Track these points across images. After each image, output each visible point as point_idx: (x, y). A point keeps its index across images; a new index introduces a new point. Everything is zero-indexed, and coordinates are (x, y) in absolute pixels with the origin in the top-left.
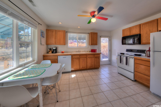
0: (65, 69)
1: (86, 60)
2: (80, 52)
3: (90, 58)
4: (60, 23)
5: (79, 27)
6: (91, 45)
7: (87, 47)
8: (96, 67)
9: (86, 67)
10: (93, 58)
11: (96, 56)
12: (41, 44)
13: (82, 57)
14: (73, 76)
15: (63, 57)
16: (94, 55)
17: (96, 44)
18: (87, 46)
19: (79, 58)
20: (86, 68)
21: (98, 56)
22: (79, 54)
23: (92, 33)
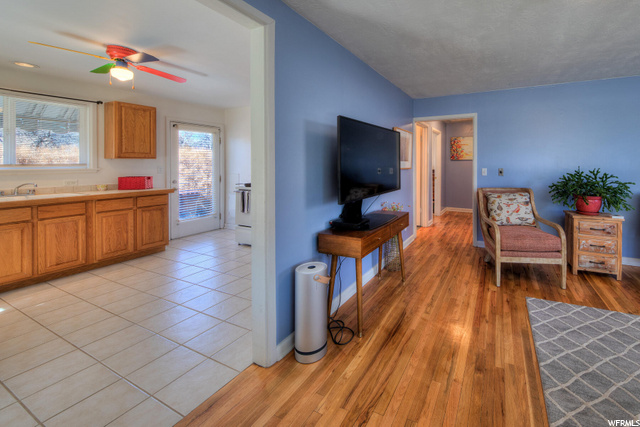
1: (81, 225)
2: (32, 191)
3: (108, 214)
5: (26, 65)
6: (119, 156)
7: (90, 166)
8: (144, 247)
9: (86, 259)
10: (131, 213)
11: (147, 202)
13: (53, 215)
16: (136, 198)
17: (150, 154)
18: (90, 160)
19: (27, 222)
20: (81, 261)
21: (158, 200)
22: (26, 202)
23: (122, 105)
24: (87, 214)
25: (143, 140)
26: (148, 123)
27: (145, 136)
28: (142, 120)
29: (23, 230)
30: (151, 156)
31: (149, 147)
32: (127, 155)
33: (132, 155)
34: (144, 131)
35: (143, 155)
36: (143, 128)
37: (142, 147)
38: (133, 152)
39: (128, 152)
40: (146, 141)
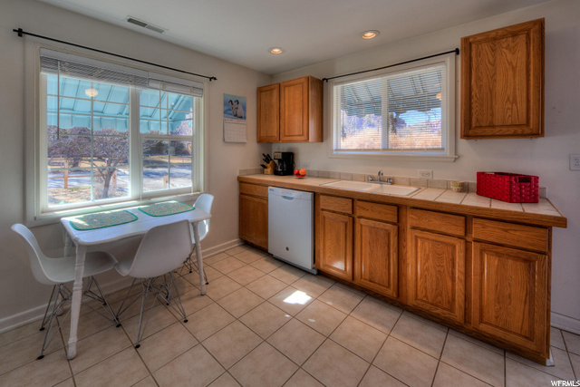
0: (287, 249)
2: (392, 181)
4: (276, 50)
5: (370, 35)
6: (466, 134)
7: (447, 153)
9: (398, 292)
10: (460, 246)
12: (224, 140)
14: (299, 297)
15: (285, 197)
18: (447, 142)
19: (349, 214)
23: (471, 40)
24: (400, 225)
25: (511, 99)
26: (524, 60)
27: (515, 89)
28: (509, 56)
29: (346, 224)
30: (529, 132)
31: (524, 110)
32: (479, 131)
33: (488, 131)
34: (514, 78)
35: (512, 130)
36: (510, 72)
37: (509, 113)
38: (490, 126)
39: (480, 127)
40: (518, 99)
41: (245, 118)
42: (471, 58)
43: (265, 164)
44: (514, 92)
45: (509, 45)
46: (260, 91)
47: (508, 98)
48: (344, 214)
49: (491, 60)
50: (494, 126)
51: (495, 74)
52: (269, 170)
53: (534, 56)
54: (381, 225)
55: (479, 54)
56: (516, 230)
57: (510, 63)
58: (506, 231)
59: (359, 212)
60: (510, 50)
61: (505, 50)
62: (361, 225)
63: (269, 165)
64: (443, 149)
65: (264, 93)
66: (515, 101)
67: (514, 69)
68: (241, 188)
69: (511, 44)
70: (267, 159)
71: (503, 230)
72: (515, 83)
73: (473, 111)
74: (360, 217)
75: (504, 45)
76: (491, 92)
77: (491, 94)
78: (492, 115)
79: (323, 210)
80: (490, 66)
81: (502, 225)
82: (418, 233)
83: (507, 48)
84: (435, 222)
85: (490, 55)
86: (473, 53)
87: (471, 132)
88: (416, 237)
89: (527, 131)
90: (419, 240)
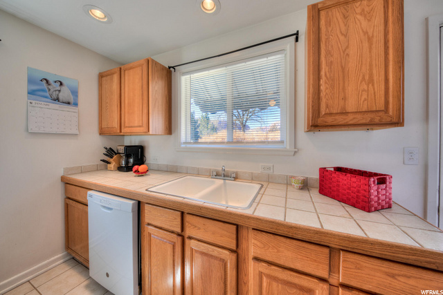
0: (108, 275)
1: (231, 273)
2: (235, 177)
7: (287, 146)
10: (321, 294)
12: (27, 130)
17: (385, 113)
18: (287, 135)
19: (177, 233)
23: (320, 6)
24: (240, 252)
25: (367, 78)
26: (382, 28)
27: (371, 65)
28: (364, 24)
29: (174, 246)
30: (389, 119)
31: (383, 92)
32: (330, 120)
33: (340, 119)
34: (370, 52)
35: (367, 118)
36: (366, 45)
37: (365, 96)
38: (342, 113)
39: (331, 114)
40: (375, 78)
41: (76, 104)
42: (319, 29)
43: (107, 158)
44: (371, 69)
45: (363, 10)
46: (101, 76)
47: (364, 78)
48: (173, 232)
49: (343, 29)
50: (346, 113)
51: (347, 47)
52: (112, 166)
53: (393, 23)
54: (216, 252)
55: (329, 23)
56: (409, 277)
57: (366, 33)
58: (393, 276)
59: (189, 232)
60: (365, 17)
61: (358, 17)
62: (192, 249)
63: (111, 160)
64: (282, 142)
65: (104, 79)
66: (371, 81)
67: (370, 40)
68: (66, 191)
69: (367, 9)
70: (110, 152)
71: (388, 275)
72: (371, 57)
73: (322, 94)
74: (190, 238)
75: (358, 10)
76: (343, 69)
77: (343, 72)
78: (345, 99)
79: (149, 224)
80: (342, 38)
81: (386, 266)
82: (263, 267)
83: (361, 14)
84: (287, 254)
85: (342, 25)
86: (323, 22)
87: (320, 121)
88: (261, 274)
89: (386, 119)
90: (265, 279)
